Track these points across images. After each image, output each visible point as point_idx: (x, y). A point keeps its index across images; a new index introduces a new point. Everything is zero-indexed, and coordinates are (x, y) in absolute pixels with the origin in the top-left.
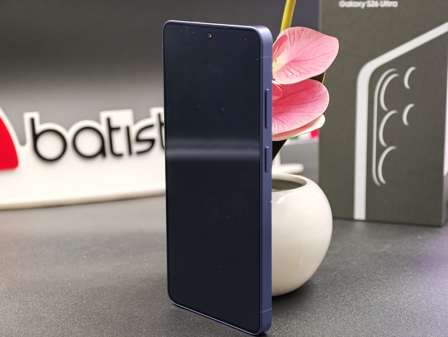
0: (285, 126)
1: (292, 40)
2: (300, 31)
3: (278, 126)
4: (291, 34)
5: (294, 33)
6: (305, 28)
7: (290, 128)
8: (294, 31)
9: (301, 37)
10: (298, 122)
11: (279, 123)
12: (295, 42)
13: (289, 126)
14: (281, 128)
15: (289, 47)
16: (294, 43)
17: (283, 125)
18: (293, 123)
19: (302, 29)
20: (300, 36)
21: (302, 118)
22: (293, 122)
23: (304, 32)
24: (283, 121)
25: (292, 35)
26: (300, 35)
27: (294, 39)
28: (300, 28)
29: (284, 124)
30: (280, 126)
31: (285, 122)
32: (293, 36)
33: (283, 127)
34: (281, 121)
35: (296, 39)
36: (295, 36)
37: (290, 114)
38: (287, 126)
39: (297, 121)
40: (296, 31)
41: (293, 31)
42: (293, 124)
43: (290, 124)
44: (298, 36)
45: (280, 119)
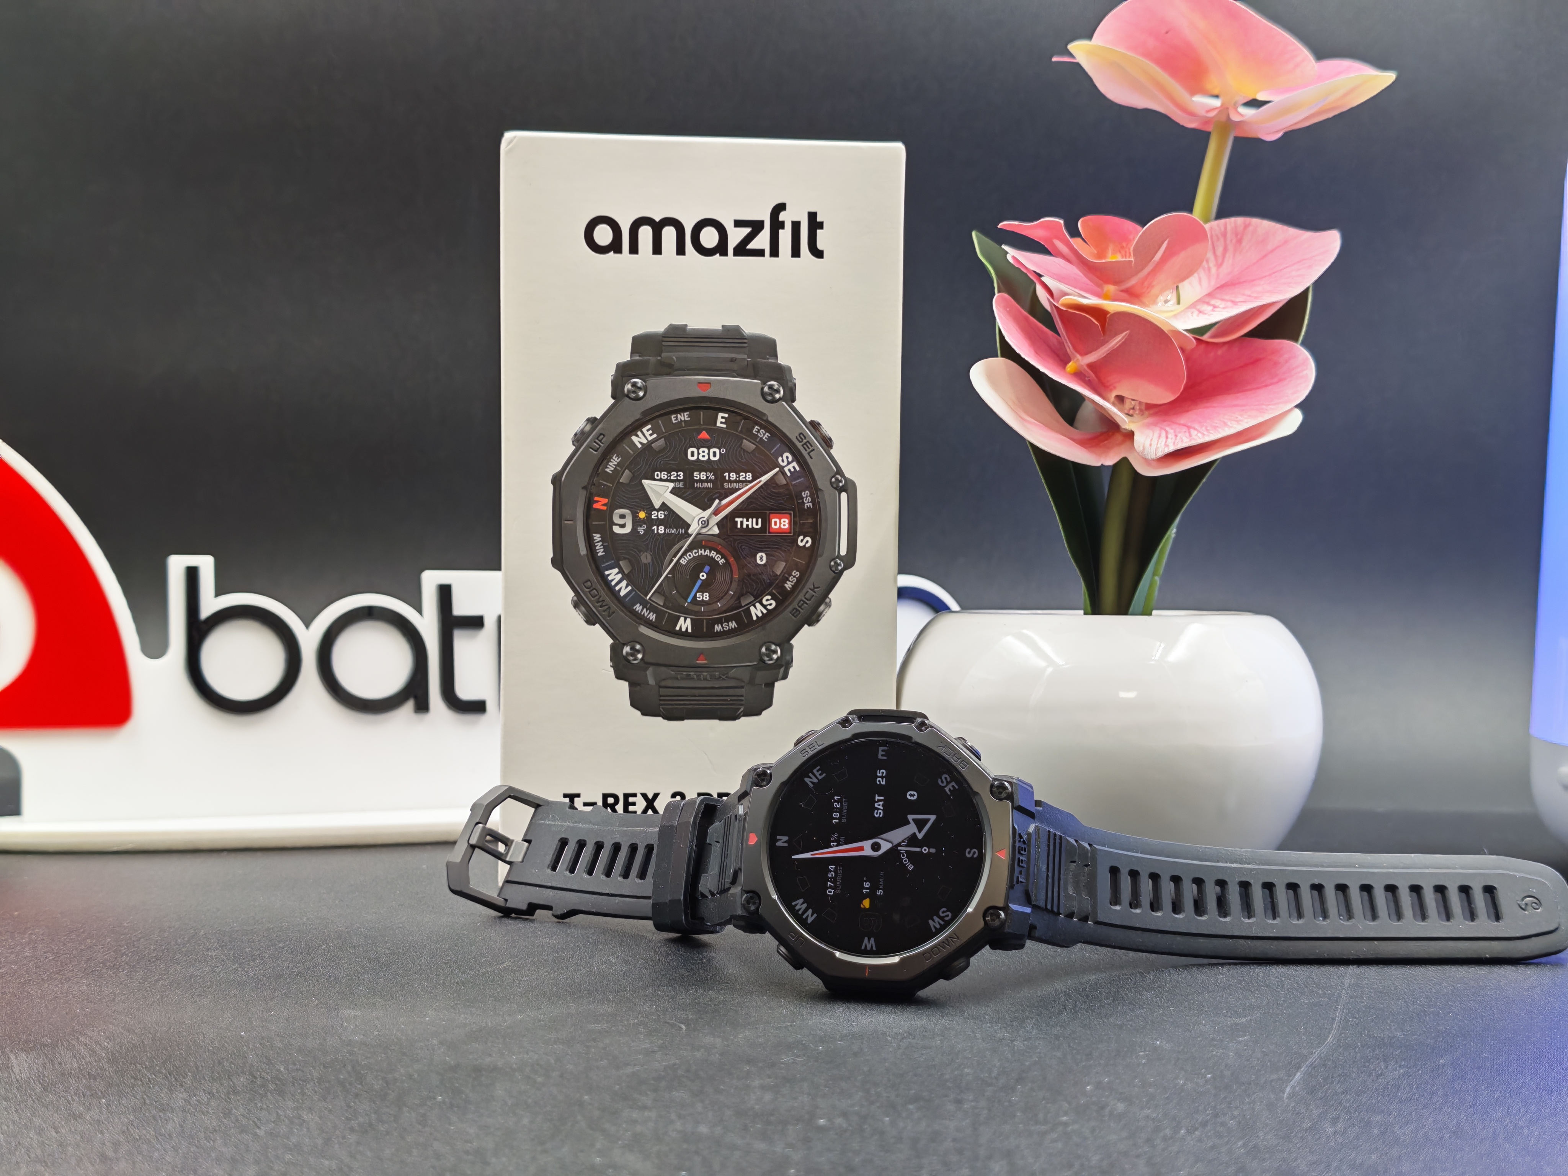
0: (1194, 433)
1: (1220, 250)
2: (1241, 229)
3: (1176, 436)
4: (1217, 236)
5: (1224, 235)
6: (1255, 221)
7: (1208, 436)
8: (1226, 228)
9: (1244, 244)
10: (1229, 423)
11: (1178, 430)
12: (1227, 255)
13: (1205, 433)
14: (1184, 438)
15: (1214, 270)
16: (1226, 259)
17: (1189, 433)
18: (1217, 425)
19: (1245, 224)
20: (1239, 241)
21: (1241, 415)
22: (1214, 424)
23: (1251, 229)
24: (1189, 424)
25: (1218, 239)
26: (1239, 237)
27: (1225, 250)
28: (1240, 220)
29: (1192, 431)
30: (1179, 435)
32: (1222, 240)
33: (1187, 434)
34: (1184, 425)
35: (1231, 248)
36: (1228, 242)
37: (1209, 411)
38: (1199, 432)
39: (1226, 421)
40: (1229, 228)
41: (1223, 229)
42: (1215, 428)
43: (1208, 428)
44: (1234, 241)
45: (1182, 422)
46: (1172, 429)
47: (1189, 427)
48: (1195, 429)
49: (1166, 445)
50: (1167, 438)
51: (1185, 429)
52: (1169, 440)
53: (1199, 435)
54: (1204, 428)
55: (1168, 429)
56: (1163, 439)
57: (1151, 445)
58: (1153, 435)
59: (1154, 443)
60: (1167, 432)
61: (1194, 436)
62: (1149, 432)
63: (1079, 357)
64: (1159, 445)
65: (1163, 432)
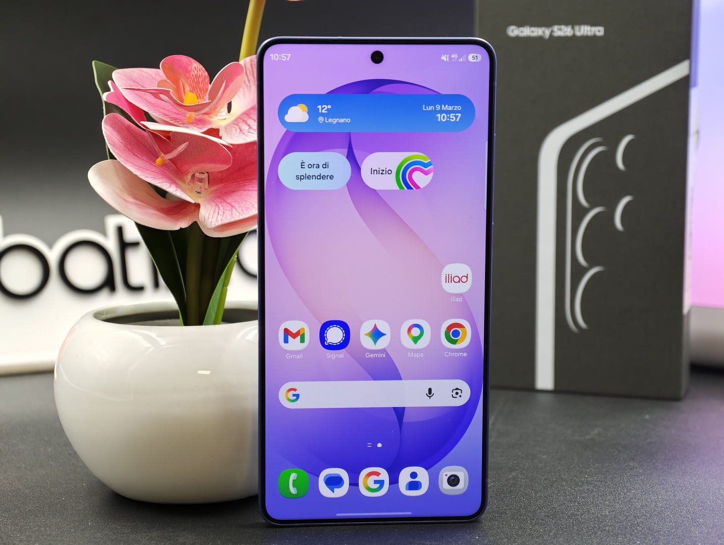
3: (224, 213)
7: (242, 215)
10: (255, 206)
11: (226, 208)
13: (241, 213)
14: (228, 216)
17: (232, 211)
18: (249, 206)
22: (247, 206)
24: (233, 204)
29: (233, 209)
30: (226, 212)
31: (236, 206)
33: (230, 213)
37: (245, 193)
38: (237, 211)
39: (254, 203)
42: (247, 209)
45: (229, 201)
46: (222, 206)
47: (232, 206)
48: (235, 209)
49: (217, 221)
50: (218, 214)
51: (230, 207)
52: (219, 216)
53: (237, 214)
54: (240, 208)
55: (220, 205)
56: (216, 215)
57: (208, 218)
58: (211, 210)
59: (211, 217)
60: (219, 208)
61: (234, 215)
62: (208, 206)
63: (163, 154)
64: (213, 220)
65: (217, 208)
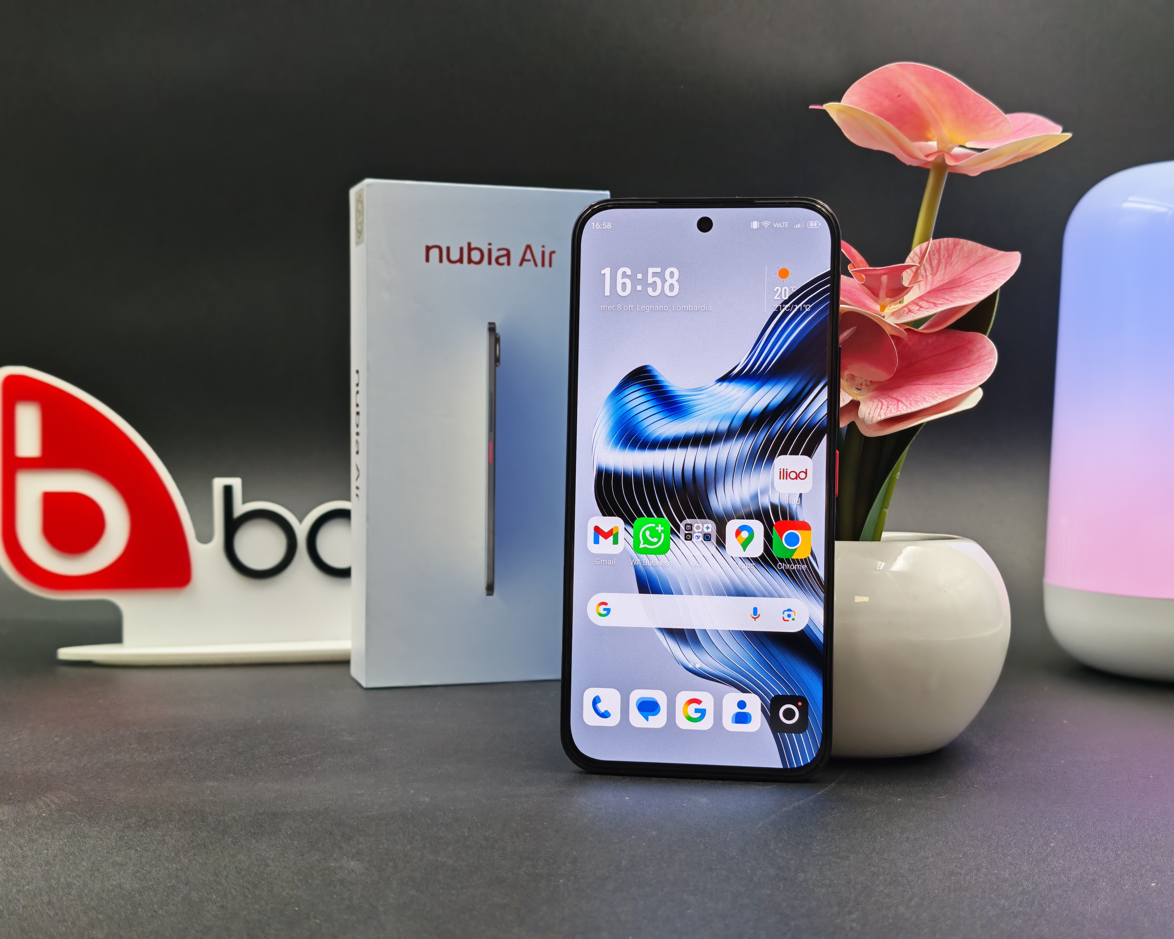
0: (901, 405)
1: (935, 263)
2: (951, 247)
4: (933, 251)
5: (939, 251)
6: (962, 241)
7: (910, 409)
8: (940, 246)
9: (953, 259)
10: (929, 398)
12: (941, 267)
14: (893, 410)
15: (930, 278)
16: (939, 270)
17: (898, 405)
19: (954, 243)
20: (950, 256)
21: (937, 393)
22: (917, 400)
23: (959, 247)
24: (899, 398)
25: (934, 255)
26: (950, 252)
27: (939, 262)
28: (951, 240)
30: (890, 407)
31: (904, 400)
33: (896, 407)
34: (896, 399)
37: (915, 388)
43: (912, 402)
44: (946, 256)
45: (895, 396)
47: (898, 401)
48: (902, 402)
49: (879, 415)
51: (895, 402)
52: (882, 411)
53: (904, 407)
54: (908, 402)
55: (884, 401)
56: (878, 410)
57: (869, 413)
58: (873, 406)
59: (872, 412)
60: (882, 404)
61: (900, 409)
62: (870, 403)
64: (874, 415)
65: (880, 404)
